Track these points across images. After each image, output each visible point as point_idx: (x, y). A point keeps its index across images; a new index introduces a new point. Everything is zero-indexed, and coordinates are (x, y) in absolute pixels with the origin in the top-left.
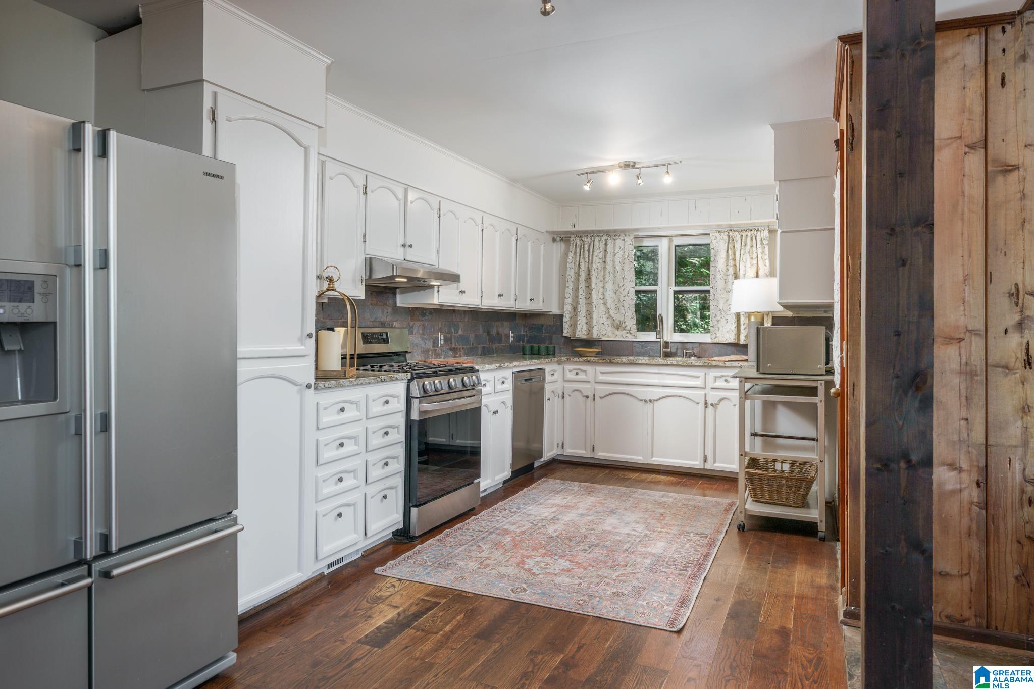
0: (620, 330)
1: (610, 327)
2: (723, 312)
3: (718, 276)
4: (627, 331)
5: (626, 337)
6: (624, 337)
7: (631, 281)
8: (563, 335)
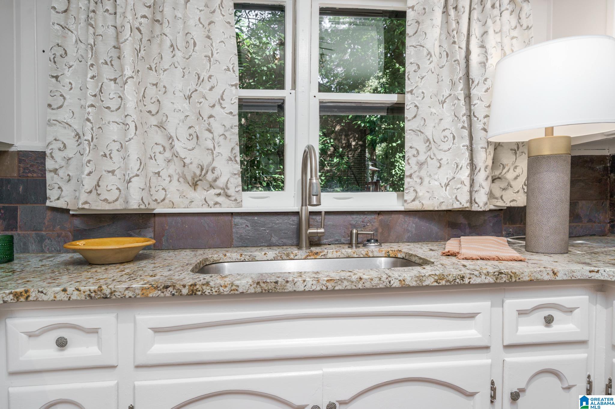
0: (199, 188)
1: (175, 182)
2: (433, 145)
3: (425, 65)
4: (218, 191)
5: (216, 203)
6: (211, 203)
7: (228, 69)
8: (48, 204)
